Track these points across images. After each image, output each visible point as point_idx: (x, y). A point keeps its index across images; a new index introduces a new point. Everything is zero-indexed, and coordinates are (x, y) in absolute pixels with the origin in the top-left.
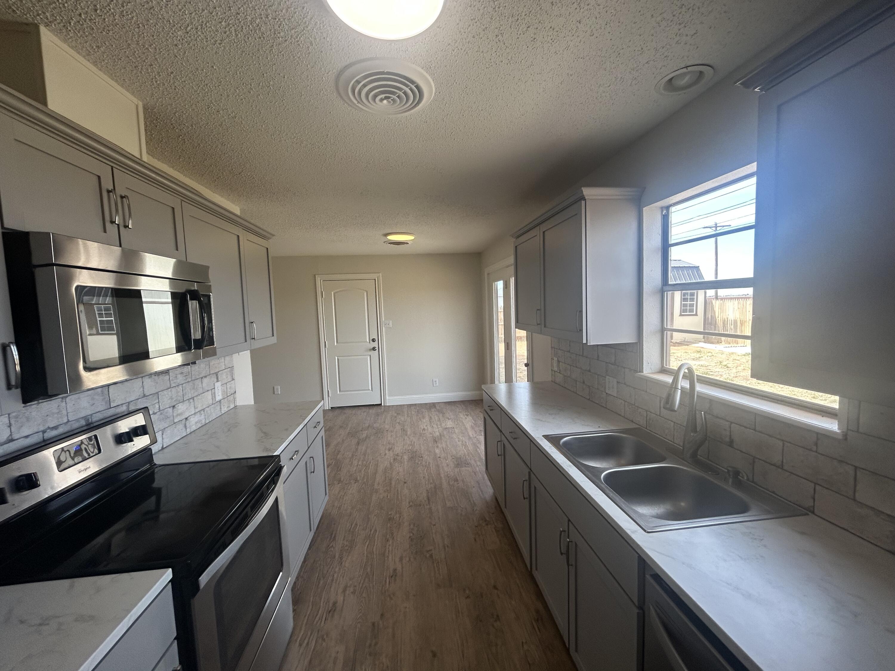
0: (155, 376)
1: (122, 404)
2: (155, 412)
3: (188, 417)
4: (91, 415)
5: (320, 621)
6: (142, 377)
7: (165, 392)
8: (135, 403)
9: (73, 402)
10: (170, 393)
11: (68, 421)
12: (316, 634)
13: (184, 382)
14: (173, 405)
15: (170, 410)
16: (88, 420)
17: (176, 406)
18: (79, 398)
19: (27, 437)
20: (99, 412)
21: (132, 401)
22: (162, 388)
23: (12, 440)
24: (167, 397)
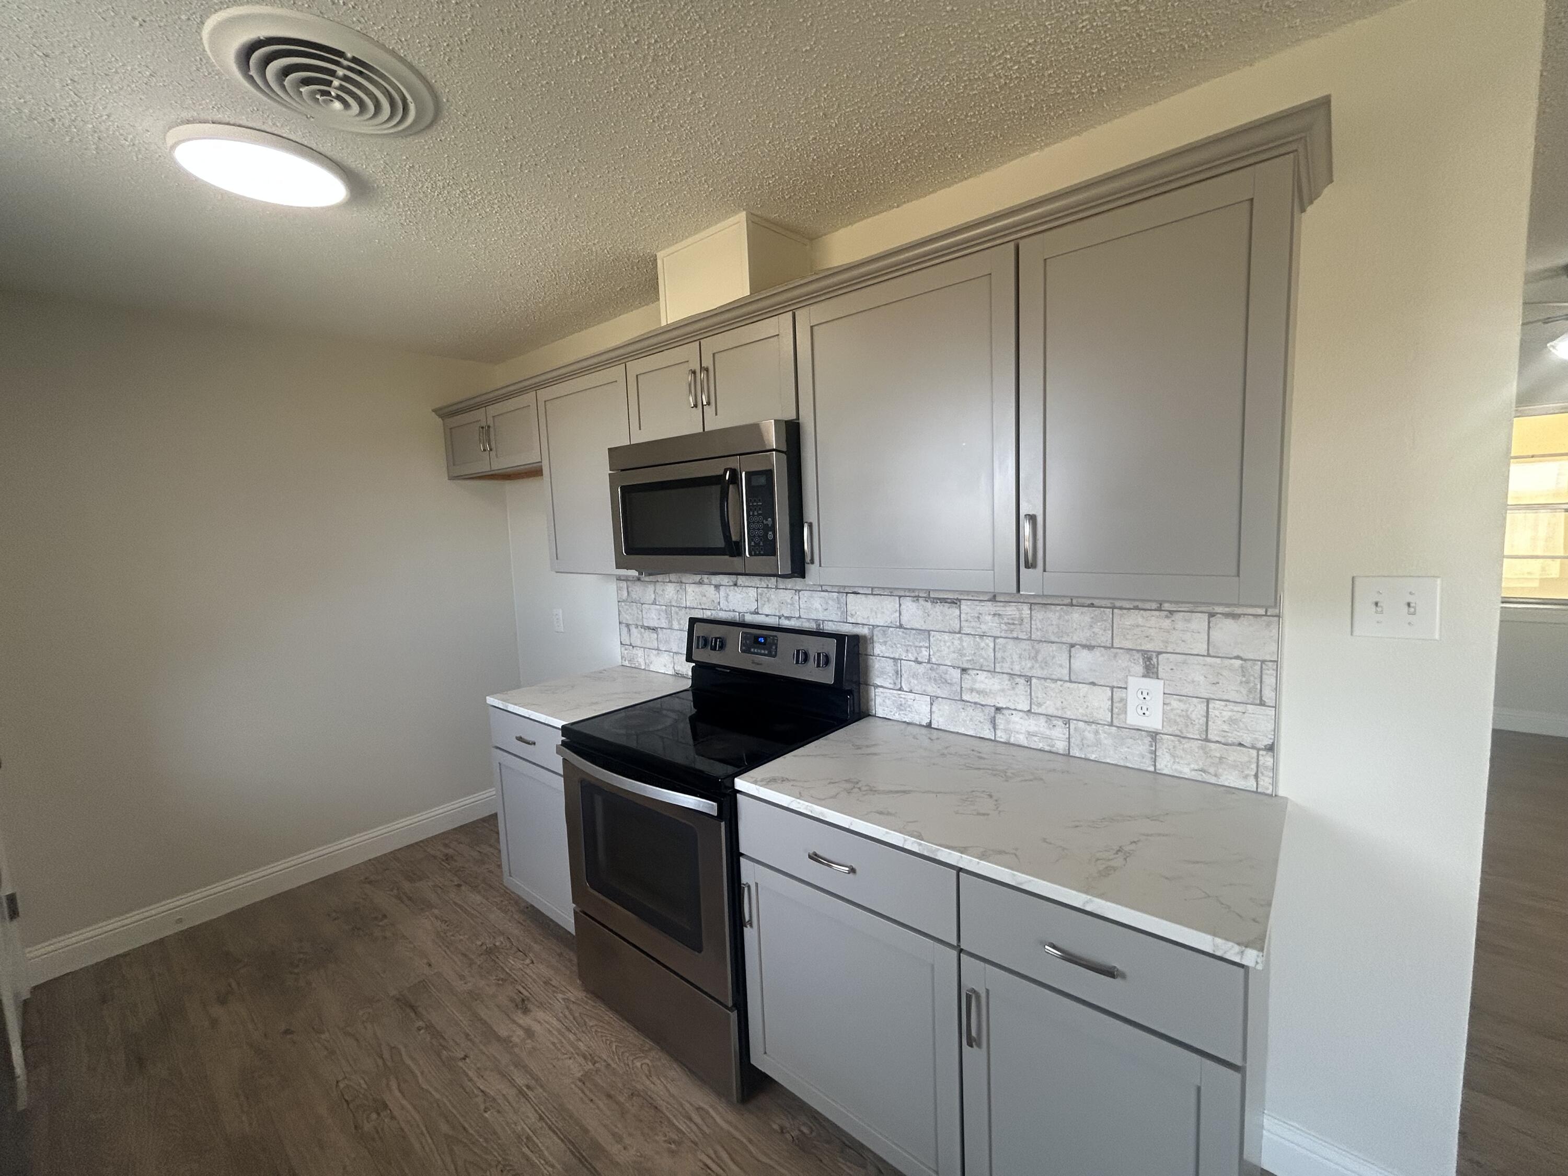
0: (927, 601)
1: (863, 624)
2: (920, 659)
3: (1002, 708)
4: (823, 621)
5: (714, 1156)
6: (900, 597)
7: (946, 637)
8: (884, 631)
9: (805, 599)
10: (957, 642)
11: (800, 617)
12: (692, 1136)
13: (1003, 634)
14: (965, 666)
15: (956, 673)
16: (820, 625)
17: (970, 672)
18: (812, 597)
19: (767, 615)
20: (832, 621)
21: (878, 626)
22: (937, 628)
23: (758, 613)
24: (949, 647)
